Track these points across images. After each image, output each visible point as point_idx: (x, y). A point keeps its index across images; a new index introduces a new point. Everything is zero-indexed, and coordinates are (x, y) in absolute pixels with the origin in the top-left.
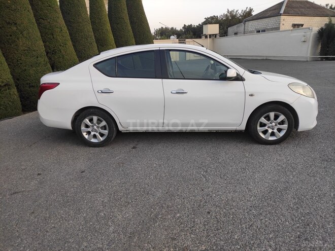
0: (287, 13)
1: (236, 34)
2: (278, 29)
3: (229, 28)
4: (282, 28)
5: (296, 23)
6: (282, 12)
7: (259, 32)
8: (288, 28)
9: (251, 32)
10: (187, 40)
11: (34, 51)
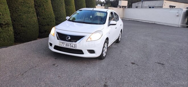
1: (137, 7)
2: (161, 7)
3: (133, 4)
4: (164, 7)
5: (171, 5)
7: (150, 7)
8: (167, 8)
9: (146, 7)
10: (109, 8)
11: (28, 3)
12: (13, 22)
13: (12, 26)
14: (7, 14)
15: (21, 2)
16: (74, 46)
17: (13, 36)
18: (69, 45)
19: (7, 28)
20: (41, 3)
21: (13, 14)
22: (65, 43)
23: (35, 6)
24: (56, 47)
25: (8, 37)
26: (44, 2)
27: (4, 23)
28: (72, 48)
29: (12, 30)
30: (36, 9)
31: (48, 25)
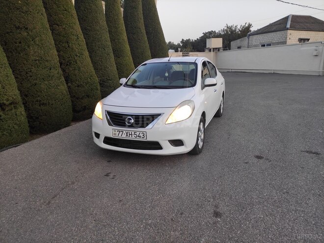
0: (293, 28)
1: (239, 48)
2: (284, 43)
3: (232, 43)
4: (289, 42)
5: (302, 37)
6: (288, 26)
7: (264, 46)
8: (294, 43)
9: (256, 46)
10: (191, 53)
11: (47, 61)
12: (23, 99)
13: (23, 106)
14: (10, 84)
15: (35, 61)
16: (141, 135)
17: (27, 125)
18: (133, 133)
19: (13, 111)
20: (71, 59)
21: (22, 84)
22: (124, 132)
23: (61, 64)
24: (108, 140)
25: (16, 127)
26: (76, 56)
27: (7, 103)
28: (138, 139)
29: (23, 113)
30: (64, 71)
31: (88, 96)
